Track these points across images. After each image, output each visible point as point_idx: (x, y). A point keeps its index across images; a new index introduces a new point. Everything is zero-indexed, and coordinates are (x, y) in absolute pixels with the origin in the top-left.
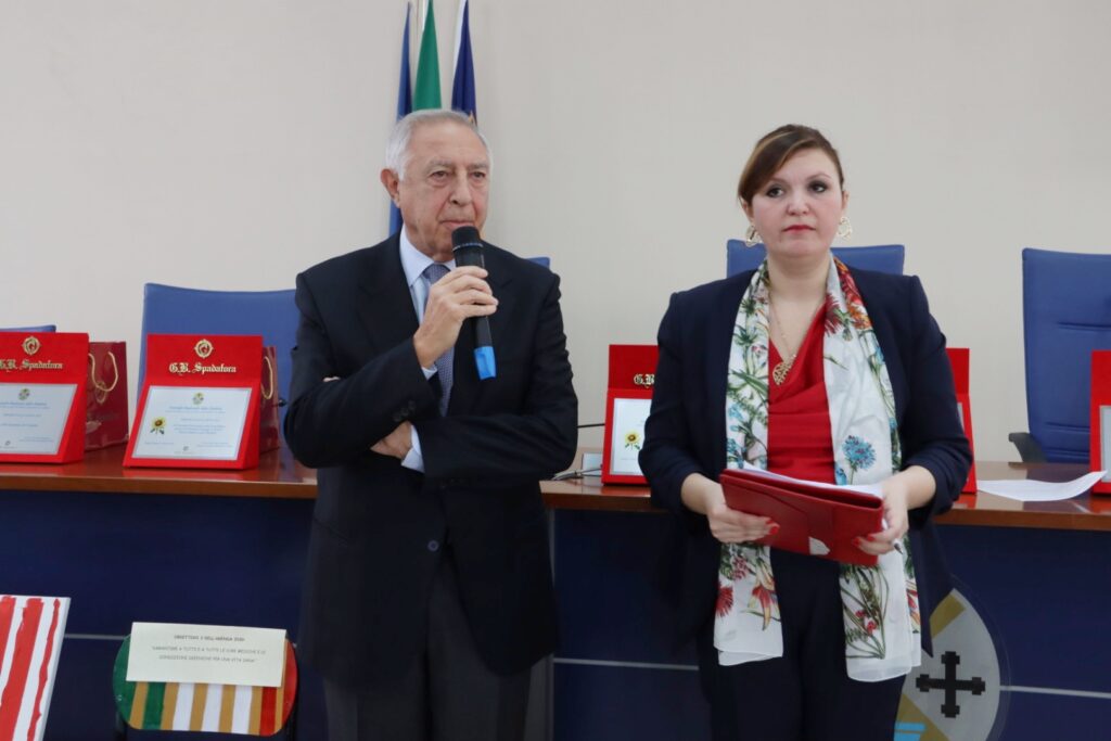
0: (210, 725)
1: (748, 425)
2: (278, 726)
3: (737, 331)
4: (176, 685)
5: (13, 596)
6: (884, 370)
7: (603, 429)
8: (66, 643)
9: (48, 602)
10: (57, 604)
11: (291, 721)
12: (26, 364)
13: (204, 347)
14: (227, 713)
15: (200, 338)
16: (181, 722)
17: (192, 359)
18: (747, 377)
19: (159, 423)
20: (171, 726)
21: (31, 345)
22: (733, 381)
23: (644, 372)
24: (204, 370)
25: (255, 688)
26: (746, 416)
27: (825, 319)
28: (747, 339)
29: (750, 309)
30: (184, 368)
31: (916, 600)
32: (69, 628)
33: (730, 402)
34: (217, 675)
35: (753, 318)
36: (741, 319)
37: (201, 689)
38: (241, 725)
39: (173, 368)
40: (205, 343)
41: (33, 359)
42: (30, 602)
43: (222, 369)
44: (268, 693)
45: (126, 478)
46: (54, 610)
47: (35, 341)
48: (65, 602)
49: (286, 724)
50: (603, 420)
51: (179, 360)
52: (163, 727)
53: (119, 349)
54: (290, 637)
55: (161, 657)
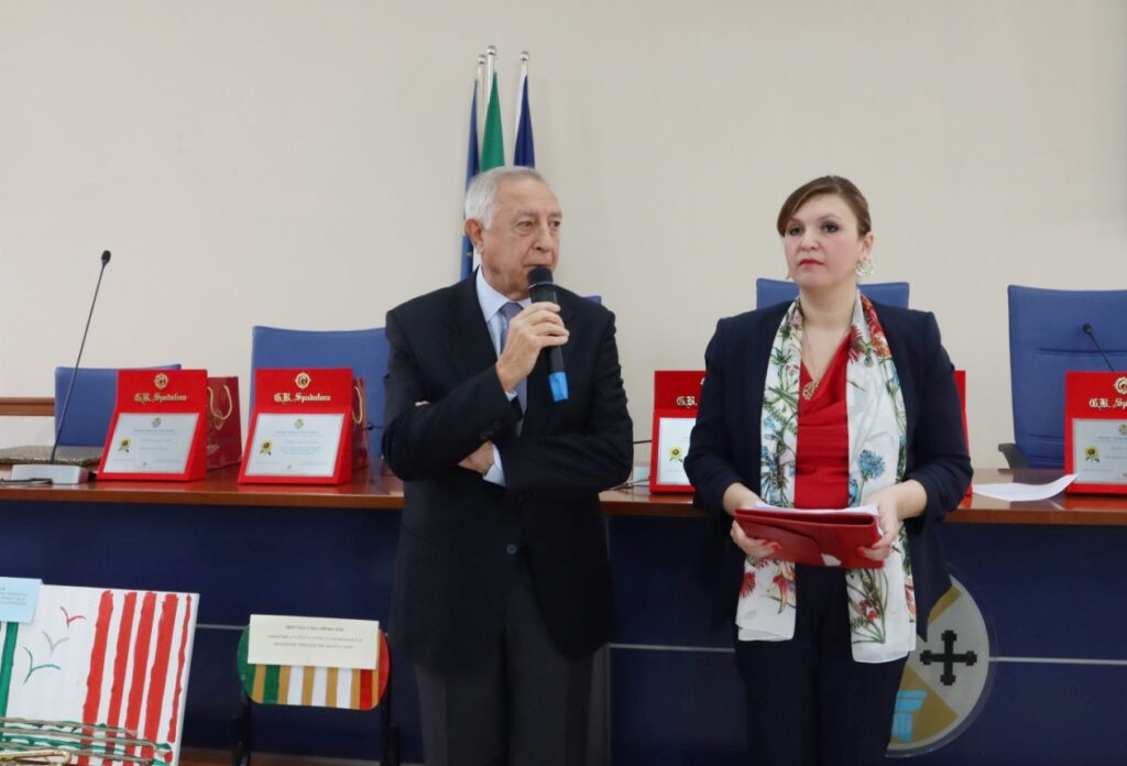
0: (319, 700)
1: (781, 434)
2: (375, 702)
3: (774, 352)
4: (288, 668)
5: (154, 592)
6: (899, 394)
7: (649, 445)
8: (198, 632)
9: (182, 597)
10: (189, 599)
11: (386, 698)
12: (157, 397)
13: (303, 379)
14: (331, 691)
15: (300, 371)
16: (294, 698)
17: (293, 390)
18: (780, 392)
19: (267, 446)
20: (286, 700)
21: (161, 381)
22: (769, 395)
23: (685, 394)
24: (304, 399)
25: (354, 671)
26: (778, 426)
27: (849, 347)
28: (782, 359)
29: (786, 334)
30: (287, 397)
31: (912, 593)
32: (200, 619)
33: (765, 414)
34: (322, 660)
35: (788, 342)
36: (778, 342)
37: (309, 671)
38: (345, 700)
39: (277, 398)
40: (304, 376)
41: (164, 392)
42: (168, 597)
43: (319, 398)
44: (365, 675)
45: (240, 493)
46: (187, 604)
47: (164, 377)
48: (195, 597)
49: (381, 701)
50: (650, 437)
51: (282, 390)
52: (280, 702)
53: (233, 383)
54: (383, 628)
55: (277, 644)
